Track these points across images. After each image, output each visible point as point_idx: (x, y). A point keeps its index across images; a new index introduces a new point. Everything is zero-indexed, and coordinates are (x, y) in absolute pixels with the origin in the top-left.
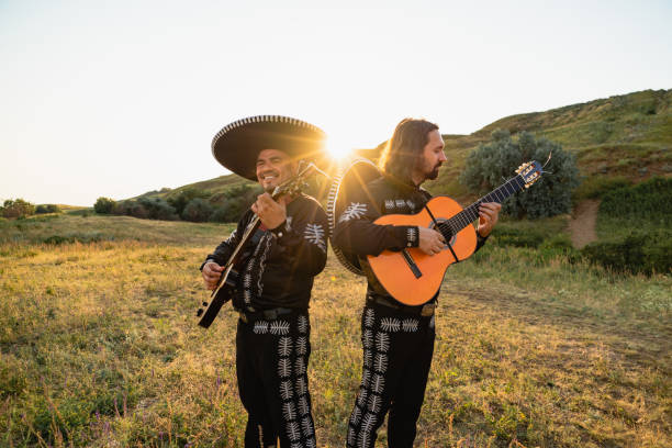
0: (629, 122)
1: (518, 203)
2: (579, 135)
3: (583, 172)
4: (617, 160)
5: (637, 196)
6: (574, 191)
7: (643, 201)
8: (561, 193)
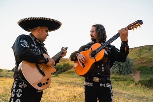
0: (145, 52)
1: (120, 71)
2: (133, 55)
3: (135, 63)
4: (143, 61)
5: (150, 70)
6: (133, 68)
7: (151, 71)
8: (130, 68)
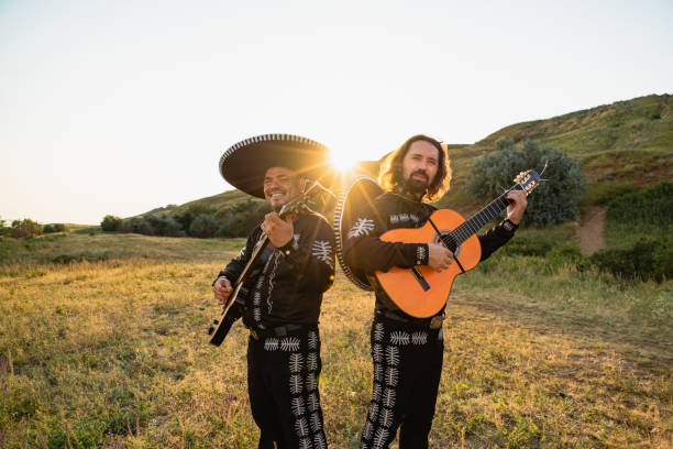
0: (634, 127)
2: (583, 141)
3: (589, 178)
4: (623, 166)
5: (645, 202)
6: (581, 198)
7: (651, 206)
8: (568, 200)
